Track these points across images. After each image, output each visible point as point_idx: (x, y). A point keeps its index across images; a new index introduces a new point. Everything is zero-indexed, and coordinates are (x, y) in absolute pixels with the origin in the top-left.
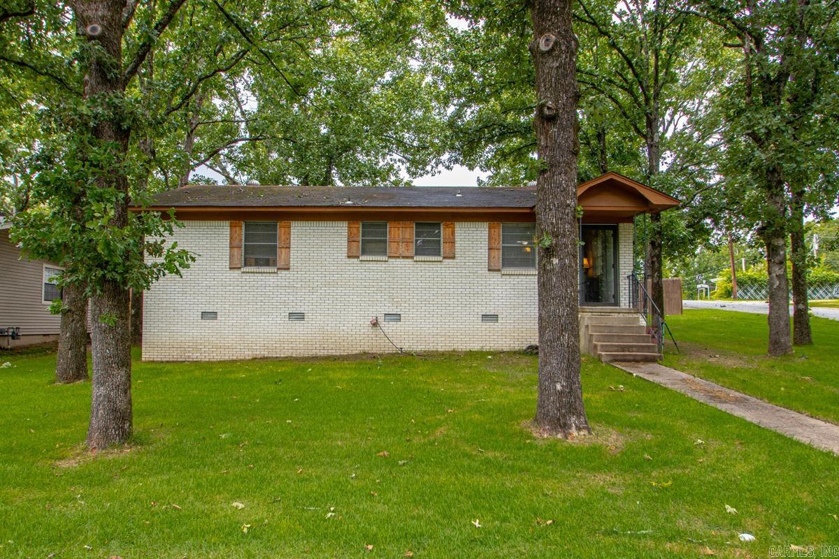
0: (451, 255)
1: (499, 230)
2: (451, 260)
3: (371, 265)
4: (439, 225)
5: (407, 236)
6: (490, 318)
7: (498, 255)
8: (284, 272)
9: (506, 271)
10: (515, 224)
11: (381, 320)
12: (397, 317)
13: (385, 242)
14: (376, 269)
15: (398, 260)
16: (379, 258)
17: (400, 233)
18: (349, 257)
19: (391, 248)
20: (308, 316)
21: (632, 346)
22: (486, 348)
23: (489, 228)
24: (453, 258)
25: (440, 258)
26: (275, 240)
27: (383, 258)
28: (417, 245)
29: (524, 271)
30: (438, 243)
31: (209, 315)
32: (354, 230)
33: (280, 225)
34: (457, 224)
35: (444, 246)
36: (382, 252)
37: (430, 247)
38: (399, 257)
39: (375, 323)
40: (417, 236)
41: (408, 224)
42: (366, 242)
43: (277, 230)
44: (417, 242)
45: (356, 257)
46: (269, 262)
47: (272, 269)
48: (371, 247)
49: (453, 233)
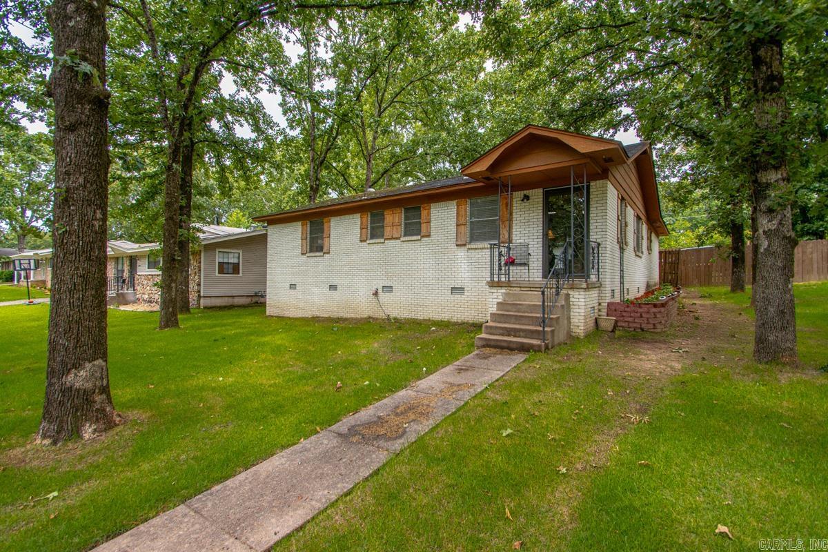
0: (427, 234)
1: (467, 207)
2: (427, 239)
3: (373, 247)
4: (420, 207)
5: (397, 220)
6: (458, 290)
7: (466, 230)
8: (327, 255)
9: (473, 245)
10: (483, 199)
11: (380, 290)
12: (388, 289)
13: (383, 227)
14: (376, 249)
15: (391, 241)
16: (378, 241)
17: (394, 218)
18: (361, 241)
19: (388, 231)
20: (339, 288)
21: (519, 329)
22: (454, 320)
23: (458, 206)
24: (429, 236)
25: (419, 237)
26: (323, 232)
27: (382, 240)
28: (405, 228)
29: (486, 244)
30: (420, 223)
31: (293, 286)
32: (364, 219)
33: (325, 221)
34: (433, 205)
35: (424, 227)
36: (382, 236)
37: (414, 229)
38: (392, 238)
39: (376, 294)
40: (405, 220)
41: (398, 210)
42: (372, 228)
43: (323, 225)
44: (406, 224)
45: (365, 241)
46: (320, 249)
47: (321, 254)
48: (375, 232)
49: (429, 214)
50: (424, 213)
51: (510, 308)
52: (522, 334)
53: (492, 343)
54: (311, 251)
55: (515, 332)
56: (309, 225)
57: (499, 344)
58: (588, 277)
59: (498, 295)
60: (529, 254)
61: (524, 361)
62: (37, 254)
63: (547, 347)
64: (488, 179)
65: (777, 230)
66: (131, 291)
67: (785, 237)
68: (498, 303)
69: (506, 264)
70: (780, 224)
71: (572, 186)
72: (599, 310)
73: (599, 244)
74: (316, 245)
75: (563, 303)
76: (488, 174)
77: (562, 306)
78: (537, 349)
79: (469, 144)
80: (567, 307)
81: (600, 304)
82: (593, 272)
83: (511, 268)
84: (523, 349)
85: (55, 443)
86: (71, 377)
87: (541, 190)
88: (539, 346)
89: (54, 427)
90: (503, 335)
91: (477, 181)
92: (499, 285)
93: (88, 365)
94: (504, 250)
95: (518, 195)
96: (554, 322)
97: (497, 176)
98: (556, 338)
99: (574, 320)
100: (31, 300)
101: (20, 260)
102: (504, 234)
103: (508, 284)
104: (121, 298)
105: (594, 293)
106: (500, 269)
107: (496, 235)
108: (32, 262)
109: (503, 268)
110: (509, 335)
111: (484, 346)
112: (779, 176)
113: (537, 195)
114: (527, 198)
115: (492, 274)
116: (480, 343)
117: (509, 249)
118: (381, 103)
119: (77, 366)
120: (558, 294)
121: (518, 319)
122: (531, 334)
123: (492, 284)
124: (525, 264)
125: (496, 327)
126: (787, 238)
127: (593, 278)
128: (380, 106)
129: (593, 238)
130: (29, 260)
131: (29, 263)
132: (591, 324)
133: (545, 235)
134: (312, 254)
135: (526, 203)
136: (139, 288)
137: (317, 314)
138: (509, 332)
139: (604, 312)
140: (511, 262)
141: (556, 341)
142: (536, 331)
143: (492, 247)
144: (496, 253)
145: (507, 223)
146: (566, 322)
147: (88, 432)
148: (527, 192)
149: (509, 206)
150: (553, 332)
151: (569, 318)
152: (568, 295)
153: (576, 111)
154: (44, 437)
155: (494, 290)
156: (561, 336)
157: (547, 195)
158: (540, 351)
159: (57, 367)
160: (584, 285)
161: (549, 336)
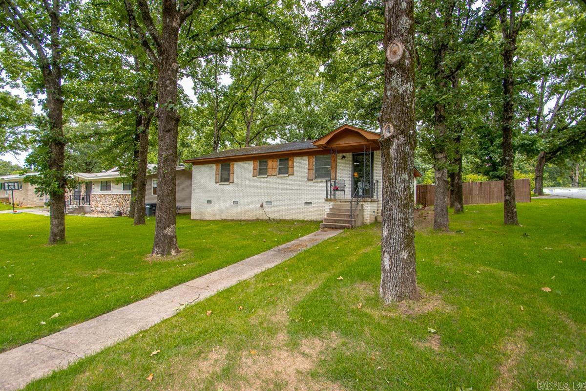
1: (313, 160)
3: (261, 180)
4: (288, 159)
5: (275, 165)
6: (308, 204)
7: (313, 172)
8: (232, 184)
9: (317, 180)
10: (322, 156)
11: (264, 204)
12: (270, 203)
13: (267, 169)
14: (263, 181)
15: (271, 177)
16: (263, 176)
17: (273, 165)
18: (253, 176)
19: (269, 171)
20: (239, 202)
21: (340, 220)
22: (306, 219)
23: (309, 159)
24: (293, 175)
25: (287, 175)
26: (229, 170)
27: (266, 176)
28: (279, 170)
29: (324, 180)
30: (288, 168)
31: (209, 202)
32: (255, 164)
33: (231, 164)
34: (295, 158)
35: (290, 169)
36: (266, 174)
37: (284, 170)
38: (272, 175)
39: (262, 206)
40: (280, 165)
41: (275, 160)
42: (260, 169)
43: (230, 166)
44: (280, 168)
45: (256, 176)
46: (228, 180)
47: (228, 183)
48: (262, 171)
49: (293, 163)
50: (290, 162)
51: (336, 210)
52: (341, 222)
53: (328, 226)
54: (221, 181)
55: (338, 221)
56: (220, 166)
57: (331, 226)
58: (372, 197)
59: (330, 205)
60: (345, 185)
61: (342, 233)
62: (3, 179)
63: (352, 227)
64: (325, 147)
65: (441, 177)
66: (87, 205)
67: (444, 180)
68: (330, 209)
69: (334, 190)
70: (442, 175)
71: (365, 152)
72: (378, 213)
73: (378, 181)
74: (225, 177)
75: (360, 208)
76: (326, 145)
77: (360, 210)
78: (348, 228)
79: (310, 119)
80: (362, 210)
81: (378, 210)
82: (375, 194)
83: (336, 192)
84: (342, 228)
85: (162, 255)
86: (167, 230)
87: (351, 154)
88: (349, 226)
89: (161, 250)
90: (333, 223)
91: (319, 147)
92: (330, 200)
93: (172, 226)
94: (333, 183)
95: (341, 155)
96: (356, 217)
97: (330, 147)
98: (356, 224)
99: (365, 217)
100: (15, 210)
101: (8, 183)
102: (333, 175)
103: (335, 200)
104: (81, 210)
105: (375, 205)
106: (331, 193)
107: (329, 175)
108: (16, 184)
109: (332, 192)
110: (336, 223)
111: (324, 228)
112: (442, 156)
113: (349, 156)
114: (344, 157)
115: (327, 195)
116: (323, 226)
117: (335, 182)
118: (257, 90)
119: (169, 226)
120: (358, 204)
121: (339, 215)
122: (345, 221)
123: (327, 200)
124: (343, 190)
125: (330, 219)
126: (445, 181)
127: (375, 197)
128: (256, 93)
129: (375, 178)
130: (14, 183)
131: (14, 186)
132: (373, 219)
133: (353, 176)
134: (221, 183)
135: (344, 160)
136: (93, 203)
137: (226, 218)
138: (336, 221)
139: (380, 214)
140: (336, 189)
141: (357, 225)
142: (348, 220)
143: (327, 181)
144: (329, 185)
145: (334, 169)
146: (361, 217)
147: (173, 252)
148: (344, 154)
149: (335, 161)
150: (355, 221)
151: (363, 216)
152: (362, 205)
153: (372, 105)
154: (157, 253)
155: (328, 203)
156: (359, 223)
157: (354, 156)
158: (349, 228)
159: (162, 226)
160: (370, 201)
161: (353, 223)
